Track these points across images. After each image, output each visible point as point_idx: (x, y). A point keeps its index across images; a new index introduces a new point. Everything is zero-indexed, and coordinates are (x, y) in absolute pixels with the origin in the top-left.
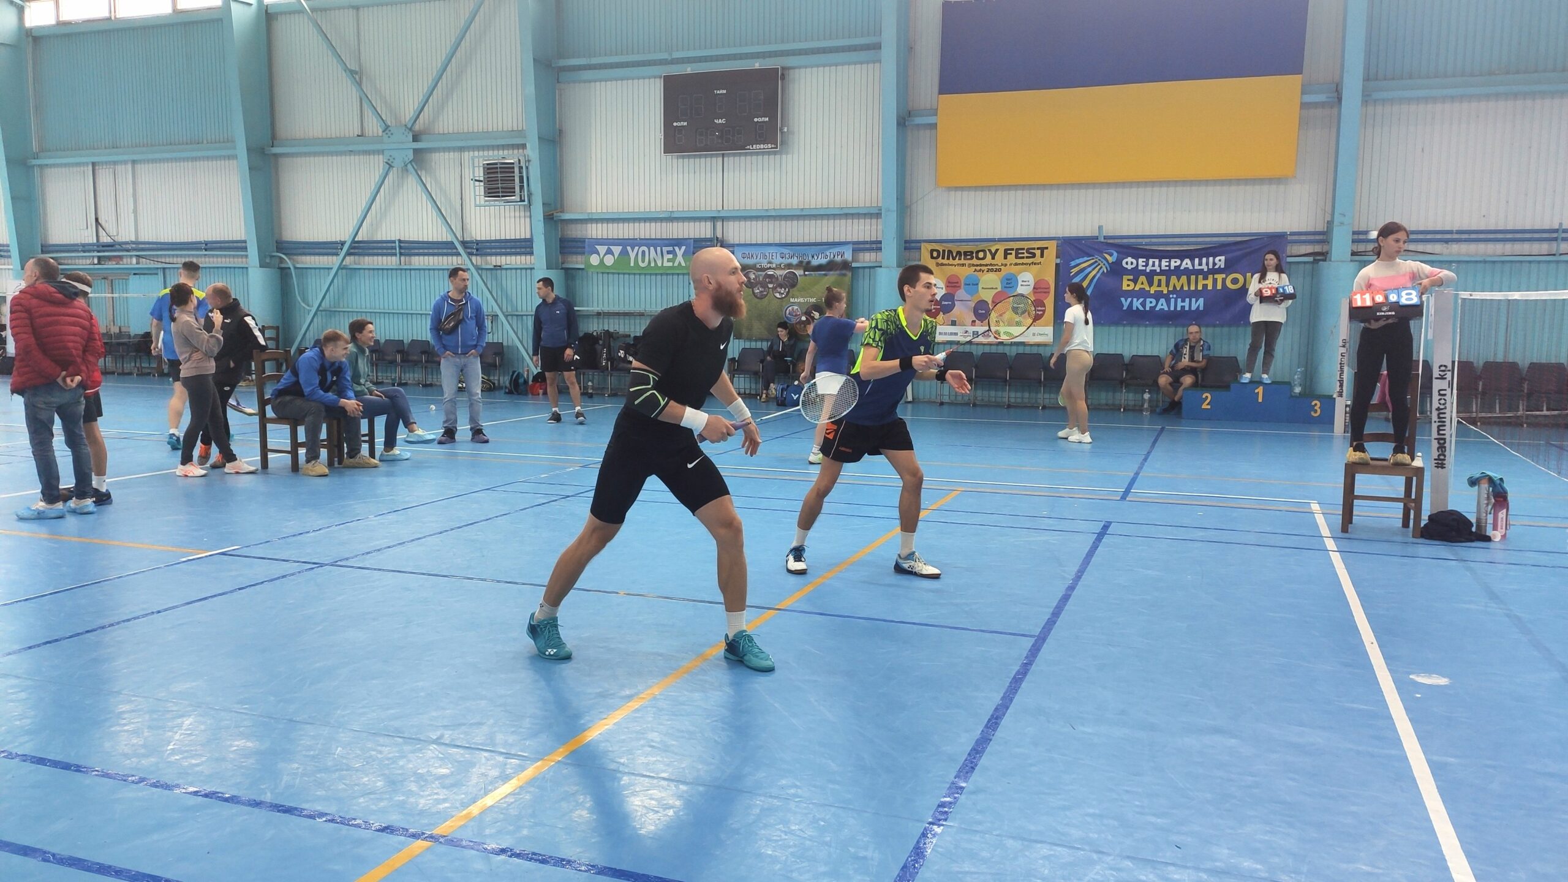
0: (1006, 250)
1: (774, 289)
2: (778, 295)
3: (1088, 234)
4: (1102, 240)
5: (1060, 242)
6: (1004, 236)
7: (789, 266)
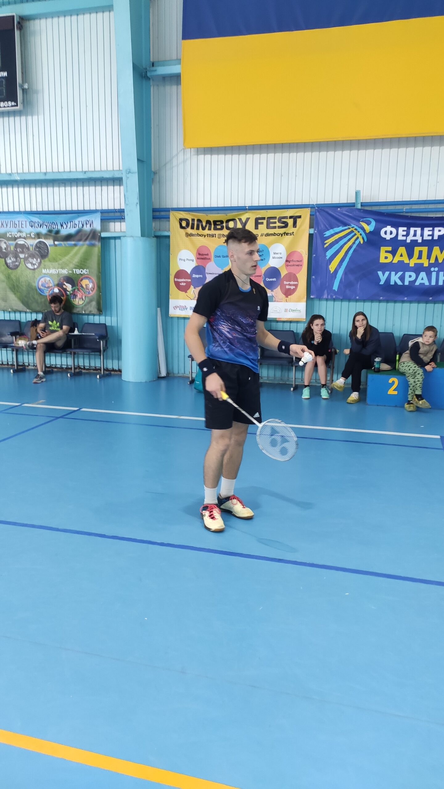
0: (257, 220)
1: (26, 259)
2: (29, 266)
3: (343, 200)
4: (359, 207)
5: (314, 210)
6: (256, 204)
7: (38, 235)
